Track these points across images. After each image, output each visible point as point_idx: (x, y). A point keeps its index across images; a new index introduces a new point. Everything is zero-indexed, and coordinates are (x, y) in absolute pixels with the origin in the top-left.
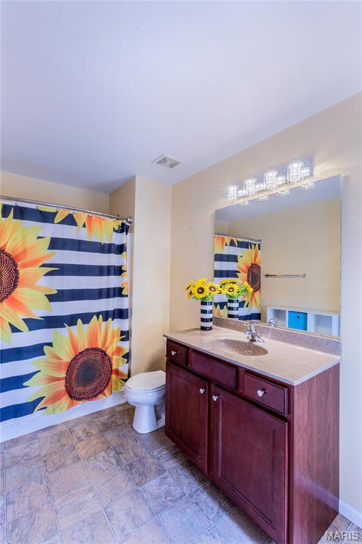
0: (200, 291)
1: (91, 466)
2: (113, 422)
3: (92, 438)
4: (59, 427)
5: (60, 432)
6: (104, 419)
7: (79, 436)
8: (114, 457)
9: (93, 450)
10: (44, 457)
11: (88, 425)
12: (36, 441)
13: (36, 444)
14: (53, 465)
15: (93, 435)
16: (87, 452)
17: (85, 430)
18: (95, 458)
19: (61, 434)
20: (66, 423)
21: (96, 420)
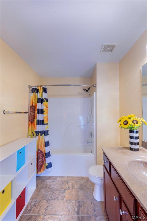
0: (125, 123)
1: (66, 206)
2: (86, 186)
3: (74, 190)
4: (65, 178)
5: (64, 181)
6: (83, 182)
7: (69, 186)
8: (77, 207)
9: (71, 197)
10: (54, 190)
11: (75, 182)
12: (55, 181)
13: (55, 182)
14: (54, 196)
15: (74, 189)
16: (68, 196)
17: (73, 184)
18: (70, 203)
19: (64, 182)
20: (68, 177)
21: (79, 181)
